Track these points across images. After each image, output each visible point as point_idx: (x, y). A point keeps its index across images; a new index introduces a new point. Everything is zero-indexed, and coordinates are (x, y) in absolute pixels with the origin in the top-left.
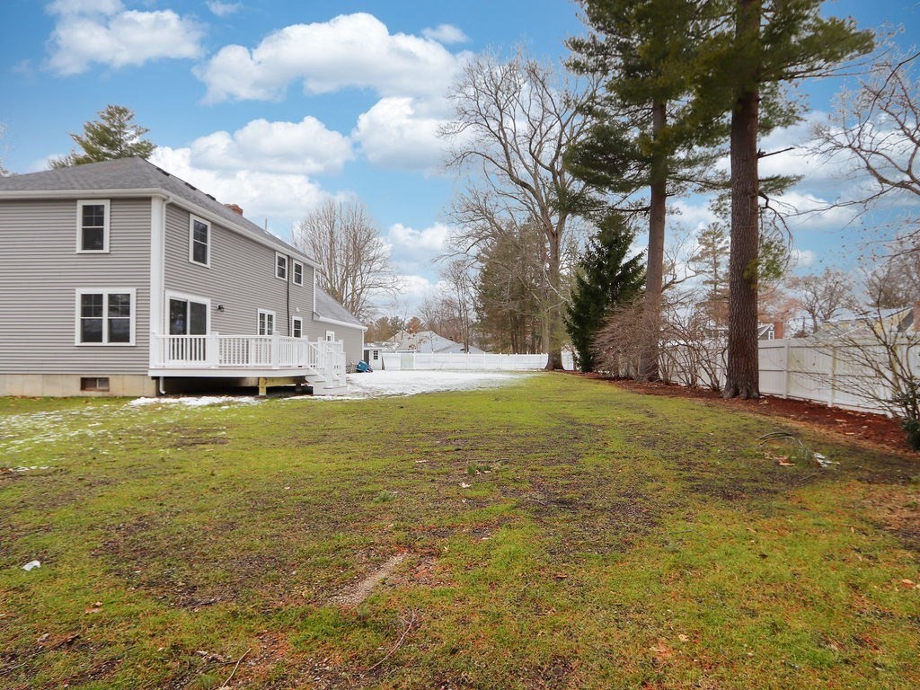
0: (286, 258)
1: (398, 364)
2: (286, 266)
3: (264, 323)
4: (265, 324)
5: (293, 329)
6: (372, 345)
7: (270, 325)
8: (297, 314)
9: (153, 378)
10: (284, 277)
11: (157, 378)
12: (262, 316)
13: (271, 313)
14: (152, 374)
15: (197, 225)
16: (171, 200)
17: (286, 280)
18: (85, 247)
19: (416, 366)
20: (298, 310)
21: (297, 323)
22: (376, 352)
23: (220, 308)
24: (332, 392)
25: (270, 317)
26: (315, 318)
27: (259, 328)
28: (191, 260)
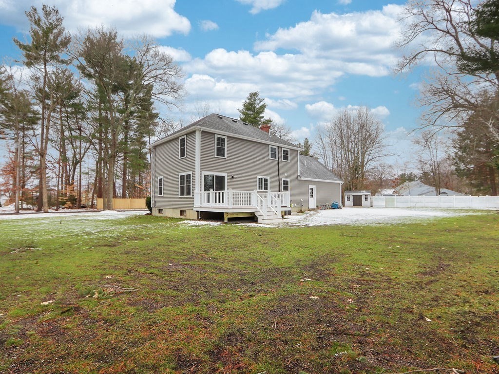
0: (277, 148)
1: (384, 204)
2: (277, 152)
3: (262, 183)
4: (263, 185)
5: (283, 185)
6: (364, 192)
7: (266, 184)
8: (285, 177)
9: (197, 211)
10: (276, 158)
11: (198, 211)
12: (260, 180)
13: (266, 177)
14: (195, 209)
15: (218, 139)
16: (202, 130)
17: (277, 159)
18: (181, 157)
19: (396, 204)
20: (286, 175)
21: (286, 183)
22: (366, 196)
23: (233, 177)
24: (266, 222)
25: (266, 180)
26: (299, 178)
27: (258, 186)
28: (216, 156)
